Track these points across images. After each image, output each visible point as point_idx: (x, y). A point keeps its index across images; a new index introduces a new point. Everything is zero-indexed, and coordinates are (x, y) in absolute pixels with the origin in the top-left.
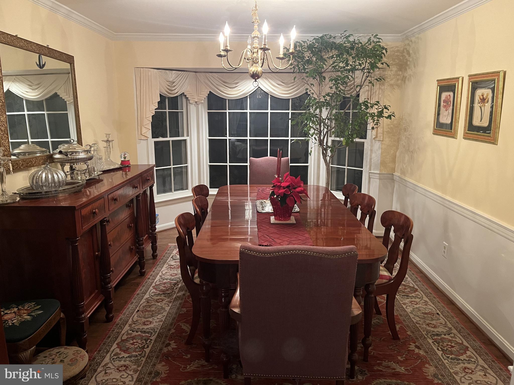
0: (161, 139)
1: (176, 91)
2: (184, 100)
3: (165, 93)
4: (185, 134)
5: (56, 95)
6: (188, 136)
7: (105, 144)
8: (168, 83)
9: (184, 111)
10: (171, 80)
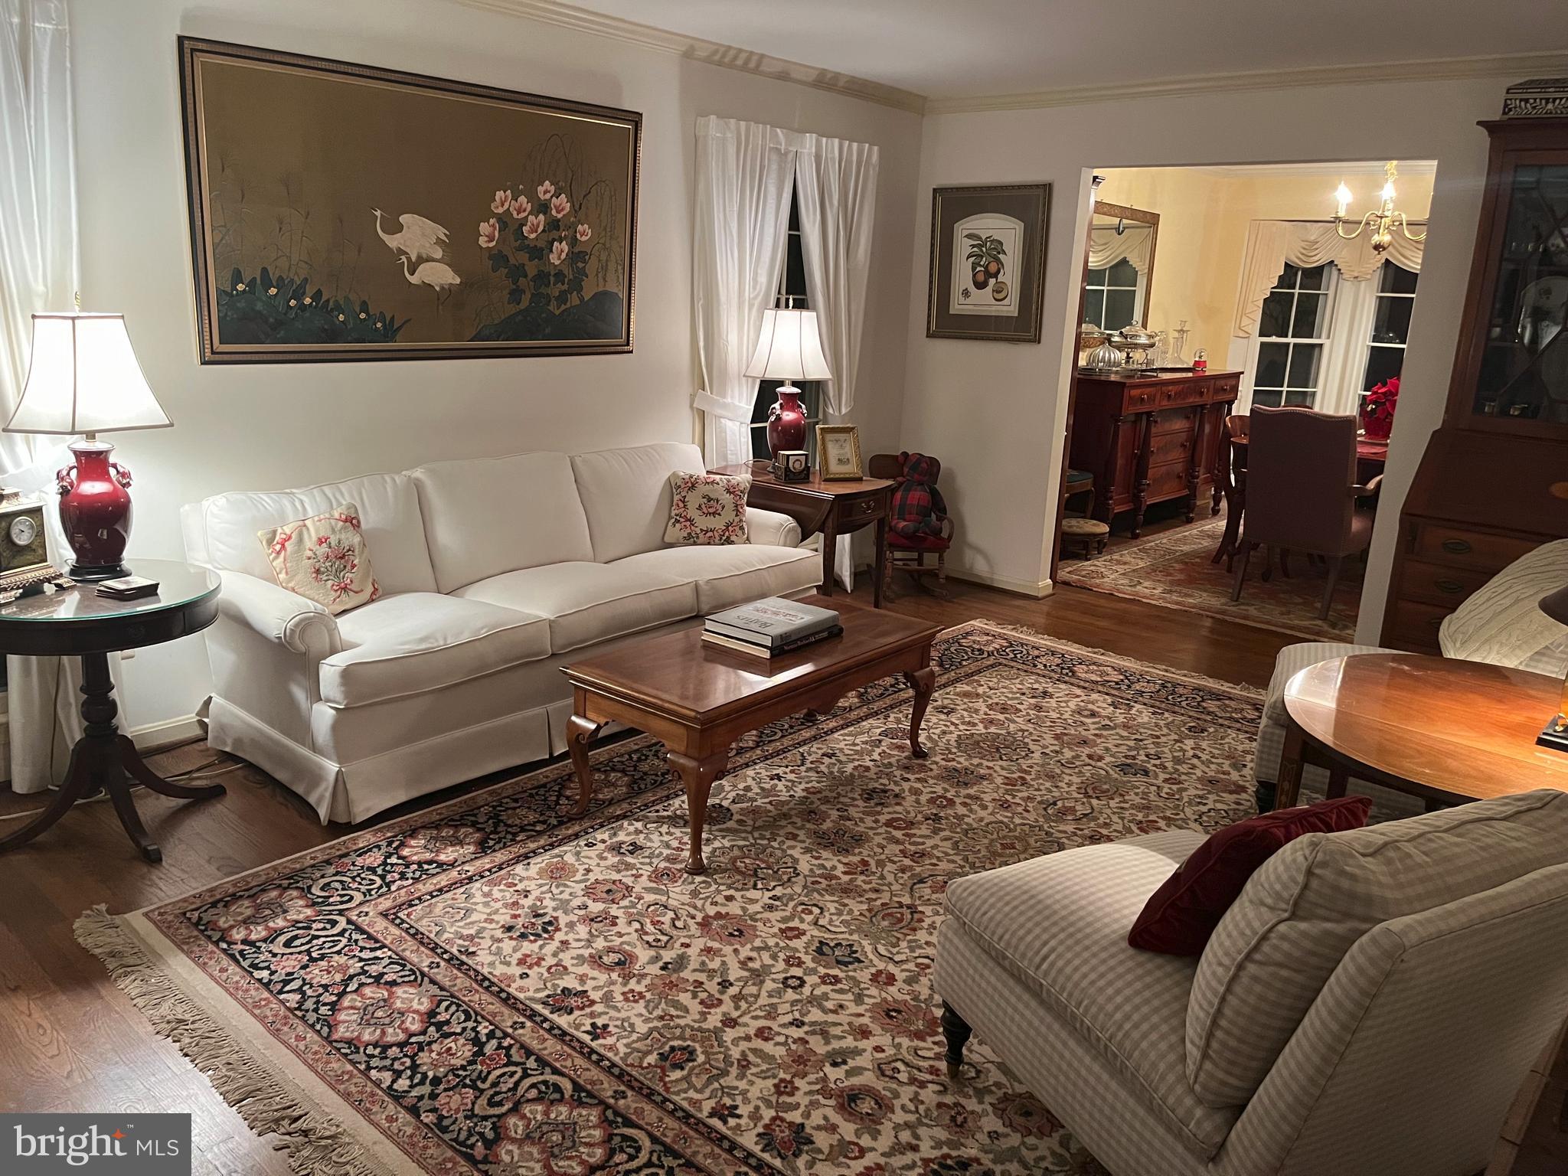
0: (1274, 339)
1: (1316, 258)
2: (1335, 273)
3: (1295, 261)
4: (1324, 334)
5: (1124, 262)
6: (1328, 338)
7: (1176, 335)
8: (1303, 244)
9: (1331, 293)
10: (1312, 238)
